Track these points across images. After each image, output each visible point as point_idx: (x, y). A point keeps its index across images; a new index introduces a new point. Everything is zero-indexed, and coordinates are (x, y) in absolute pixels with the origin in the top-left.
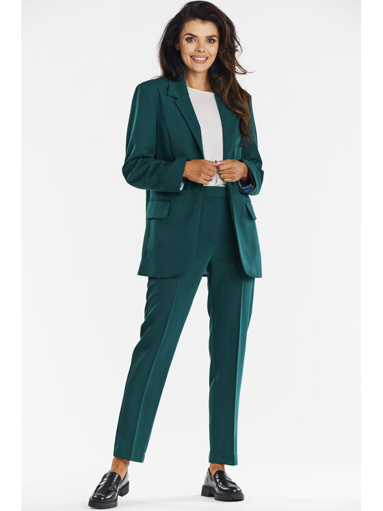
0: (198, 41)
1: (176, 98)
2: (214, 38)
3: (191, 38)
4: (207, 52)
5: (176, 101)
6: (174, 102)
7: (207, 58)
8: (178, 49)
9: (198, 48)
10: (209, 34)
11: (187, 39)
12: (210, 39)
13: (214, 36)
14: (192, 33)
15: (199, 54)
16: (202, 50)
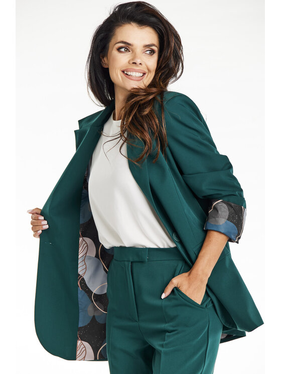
0: (133, 51)
3: (127, 47)
4: (144, 65)
7: (144, 74)
9: (133, 59)
11: (119, 49)
13: (153, 45)
14: (125, 40)
15: (134, 67)
16: (138, 61)
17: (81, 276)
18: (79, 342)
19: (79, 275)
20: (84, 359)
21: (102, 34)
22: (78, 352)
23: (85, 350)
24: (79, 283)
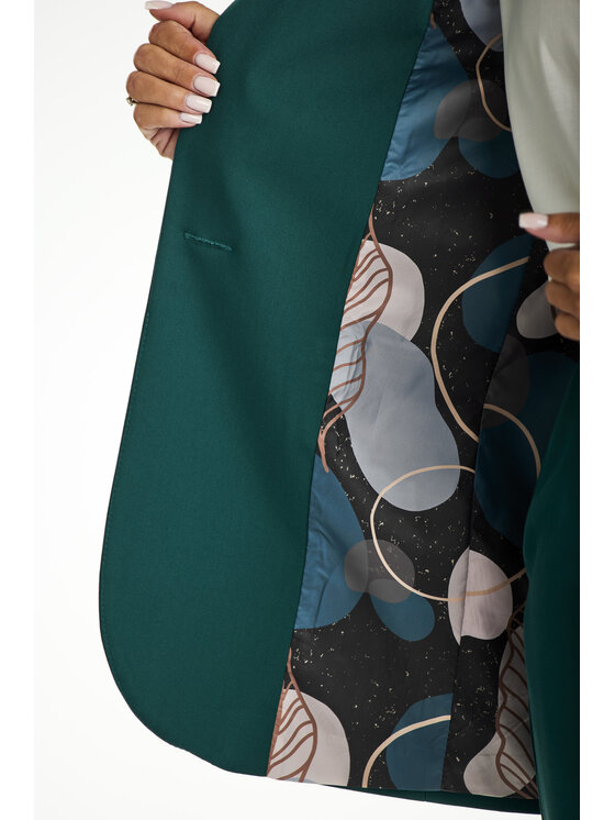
17: (338, 410)
18: (290, 696)
19: (331, 400)
20: (301, 774)
22: (279, 742)
23: (315, 734)
24: (322, 437)
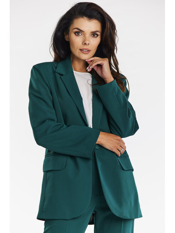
0: (84, 35)
1: (62, 75)
2: (98, 33)
3: (79, 32)
5: (61, 77)
6: (60, 78)
8: (67, 40)
9: (84, 41)
10: (94, 29)
11: (75, 33)
12: (94, 34)
13: (98, 31)
14: (79, 28)
16: (87, 42)
21: (65, 21)
